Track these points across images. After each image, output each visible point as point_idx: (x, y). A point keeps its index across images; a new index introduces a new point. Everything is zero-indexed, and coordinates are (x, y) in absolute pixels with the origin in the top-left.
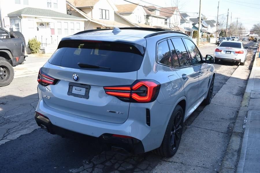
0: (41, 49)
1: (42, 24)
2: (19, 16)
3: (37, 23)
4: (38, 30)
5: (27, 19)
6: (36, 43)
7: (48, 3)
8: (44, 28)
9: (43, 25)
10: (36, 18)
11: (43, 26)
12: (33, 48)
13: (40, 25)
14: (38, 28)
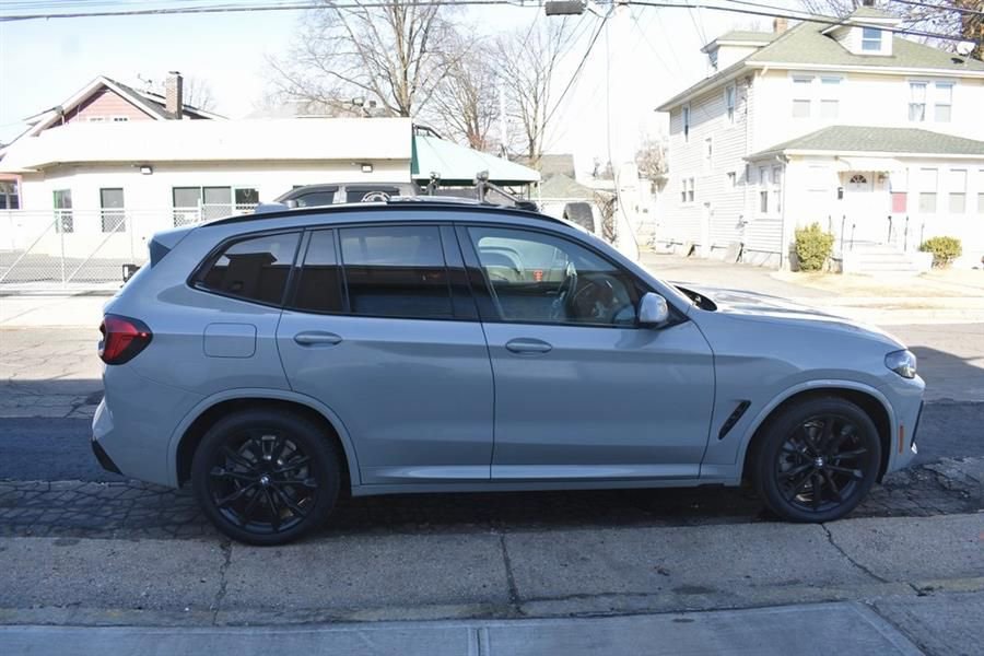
0: (835, 260)
1: (861, 177)
2: (780, 156)
3: (842, 174)
4: (840, 196)
5: (804, 163)
6: (816, 239)
7: (912, 105)
8: (864, 190)
9: (864, 181)
10: (836, 158)
11: (862, 184)
12: (805, 253)
13: (852, 181)
14: (843, 190)
